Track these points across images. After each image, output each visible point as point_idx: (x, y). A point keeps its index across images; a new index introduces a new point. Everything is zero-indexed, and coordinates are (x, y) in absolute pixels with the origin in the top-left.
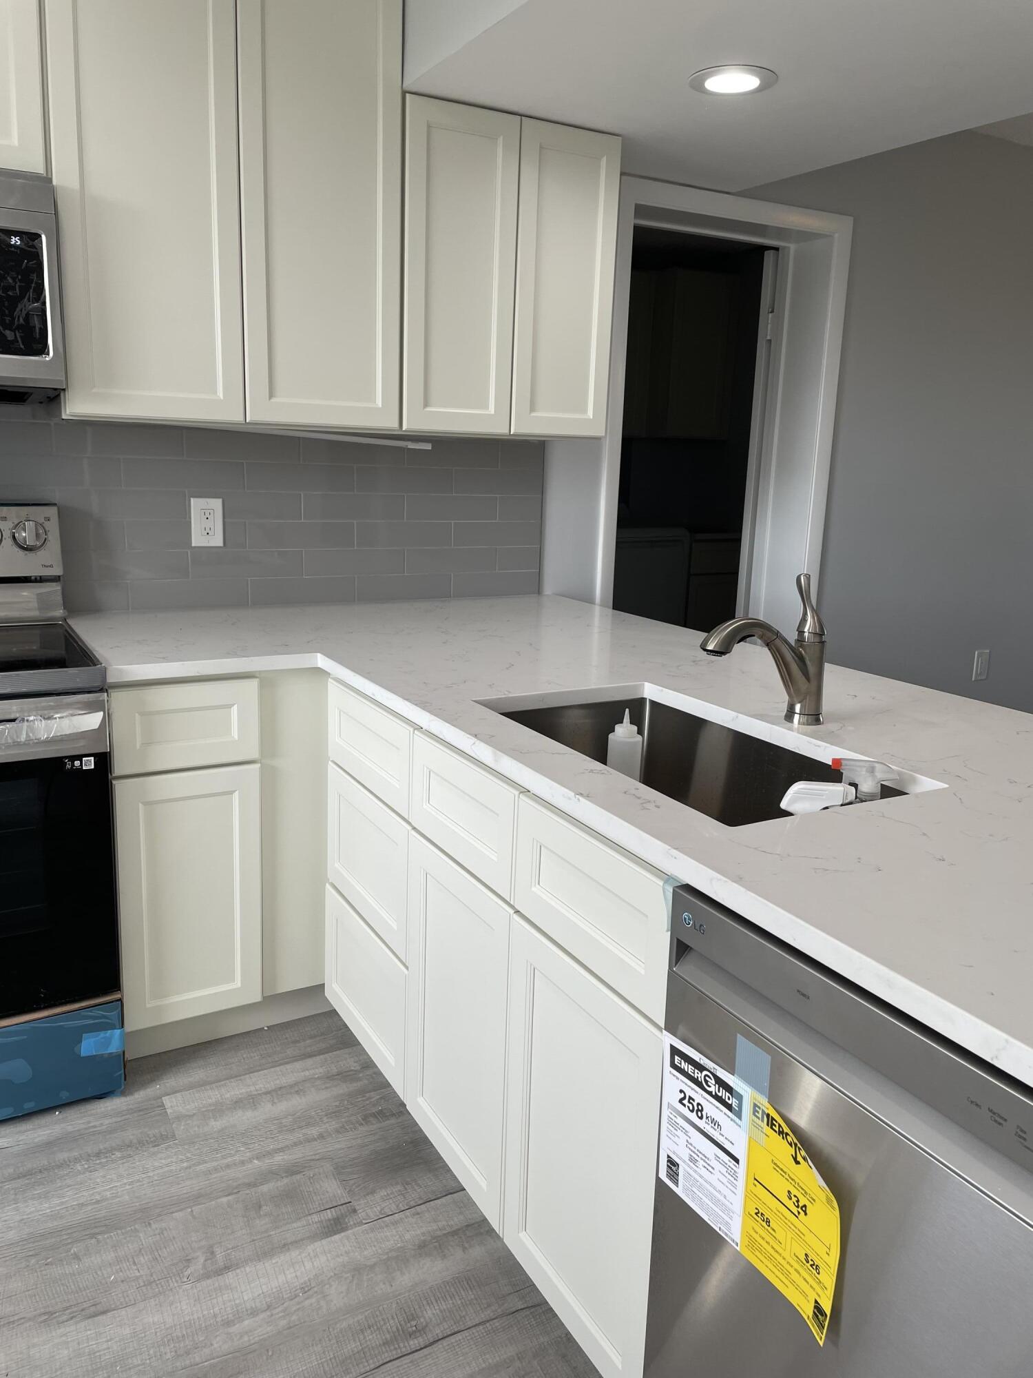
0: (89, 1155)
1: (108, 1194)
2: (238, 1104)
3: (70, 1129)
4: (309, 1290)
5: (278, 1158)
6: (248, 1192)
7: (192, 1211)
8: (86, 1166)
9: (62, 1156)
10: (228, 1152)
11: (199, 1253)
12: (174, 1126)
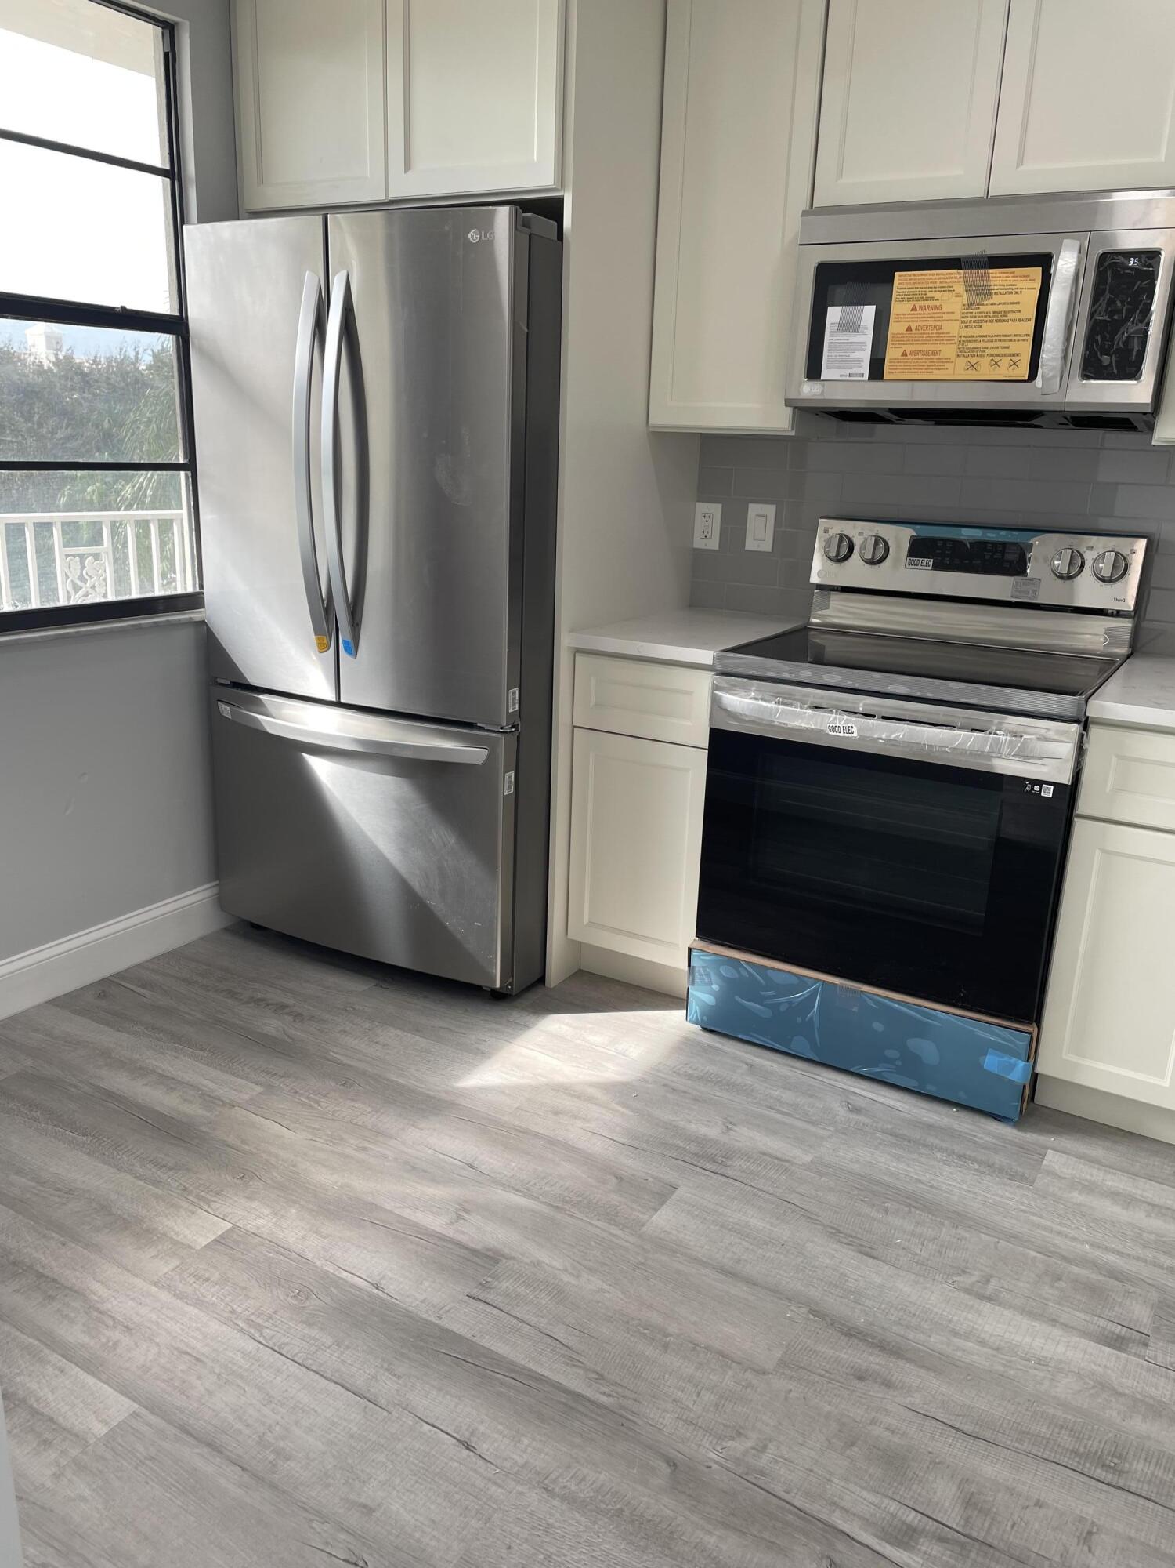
0: (953, 1153)
1: (944, 1187)
2: (1114, 1195)
3: (955, 1126)
4: (1044, 1365)
5: (1111, 1258)
6: (1059, 1262)
7: (998, 1242)
8: (945, 1158)
9: (931, 1140)
10: (1069, 1223)
11: (976, 1273)
12: (1039, 1175)
